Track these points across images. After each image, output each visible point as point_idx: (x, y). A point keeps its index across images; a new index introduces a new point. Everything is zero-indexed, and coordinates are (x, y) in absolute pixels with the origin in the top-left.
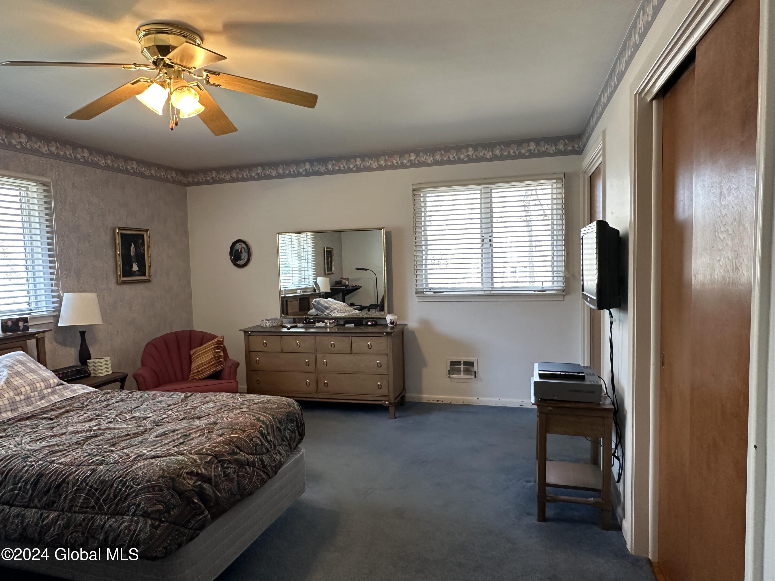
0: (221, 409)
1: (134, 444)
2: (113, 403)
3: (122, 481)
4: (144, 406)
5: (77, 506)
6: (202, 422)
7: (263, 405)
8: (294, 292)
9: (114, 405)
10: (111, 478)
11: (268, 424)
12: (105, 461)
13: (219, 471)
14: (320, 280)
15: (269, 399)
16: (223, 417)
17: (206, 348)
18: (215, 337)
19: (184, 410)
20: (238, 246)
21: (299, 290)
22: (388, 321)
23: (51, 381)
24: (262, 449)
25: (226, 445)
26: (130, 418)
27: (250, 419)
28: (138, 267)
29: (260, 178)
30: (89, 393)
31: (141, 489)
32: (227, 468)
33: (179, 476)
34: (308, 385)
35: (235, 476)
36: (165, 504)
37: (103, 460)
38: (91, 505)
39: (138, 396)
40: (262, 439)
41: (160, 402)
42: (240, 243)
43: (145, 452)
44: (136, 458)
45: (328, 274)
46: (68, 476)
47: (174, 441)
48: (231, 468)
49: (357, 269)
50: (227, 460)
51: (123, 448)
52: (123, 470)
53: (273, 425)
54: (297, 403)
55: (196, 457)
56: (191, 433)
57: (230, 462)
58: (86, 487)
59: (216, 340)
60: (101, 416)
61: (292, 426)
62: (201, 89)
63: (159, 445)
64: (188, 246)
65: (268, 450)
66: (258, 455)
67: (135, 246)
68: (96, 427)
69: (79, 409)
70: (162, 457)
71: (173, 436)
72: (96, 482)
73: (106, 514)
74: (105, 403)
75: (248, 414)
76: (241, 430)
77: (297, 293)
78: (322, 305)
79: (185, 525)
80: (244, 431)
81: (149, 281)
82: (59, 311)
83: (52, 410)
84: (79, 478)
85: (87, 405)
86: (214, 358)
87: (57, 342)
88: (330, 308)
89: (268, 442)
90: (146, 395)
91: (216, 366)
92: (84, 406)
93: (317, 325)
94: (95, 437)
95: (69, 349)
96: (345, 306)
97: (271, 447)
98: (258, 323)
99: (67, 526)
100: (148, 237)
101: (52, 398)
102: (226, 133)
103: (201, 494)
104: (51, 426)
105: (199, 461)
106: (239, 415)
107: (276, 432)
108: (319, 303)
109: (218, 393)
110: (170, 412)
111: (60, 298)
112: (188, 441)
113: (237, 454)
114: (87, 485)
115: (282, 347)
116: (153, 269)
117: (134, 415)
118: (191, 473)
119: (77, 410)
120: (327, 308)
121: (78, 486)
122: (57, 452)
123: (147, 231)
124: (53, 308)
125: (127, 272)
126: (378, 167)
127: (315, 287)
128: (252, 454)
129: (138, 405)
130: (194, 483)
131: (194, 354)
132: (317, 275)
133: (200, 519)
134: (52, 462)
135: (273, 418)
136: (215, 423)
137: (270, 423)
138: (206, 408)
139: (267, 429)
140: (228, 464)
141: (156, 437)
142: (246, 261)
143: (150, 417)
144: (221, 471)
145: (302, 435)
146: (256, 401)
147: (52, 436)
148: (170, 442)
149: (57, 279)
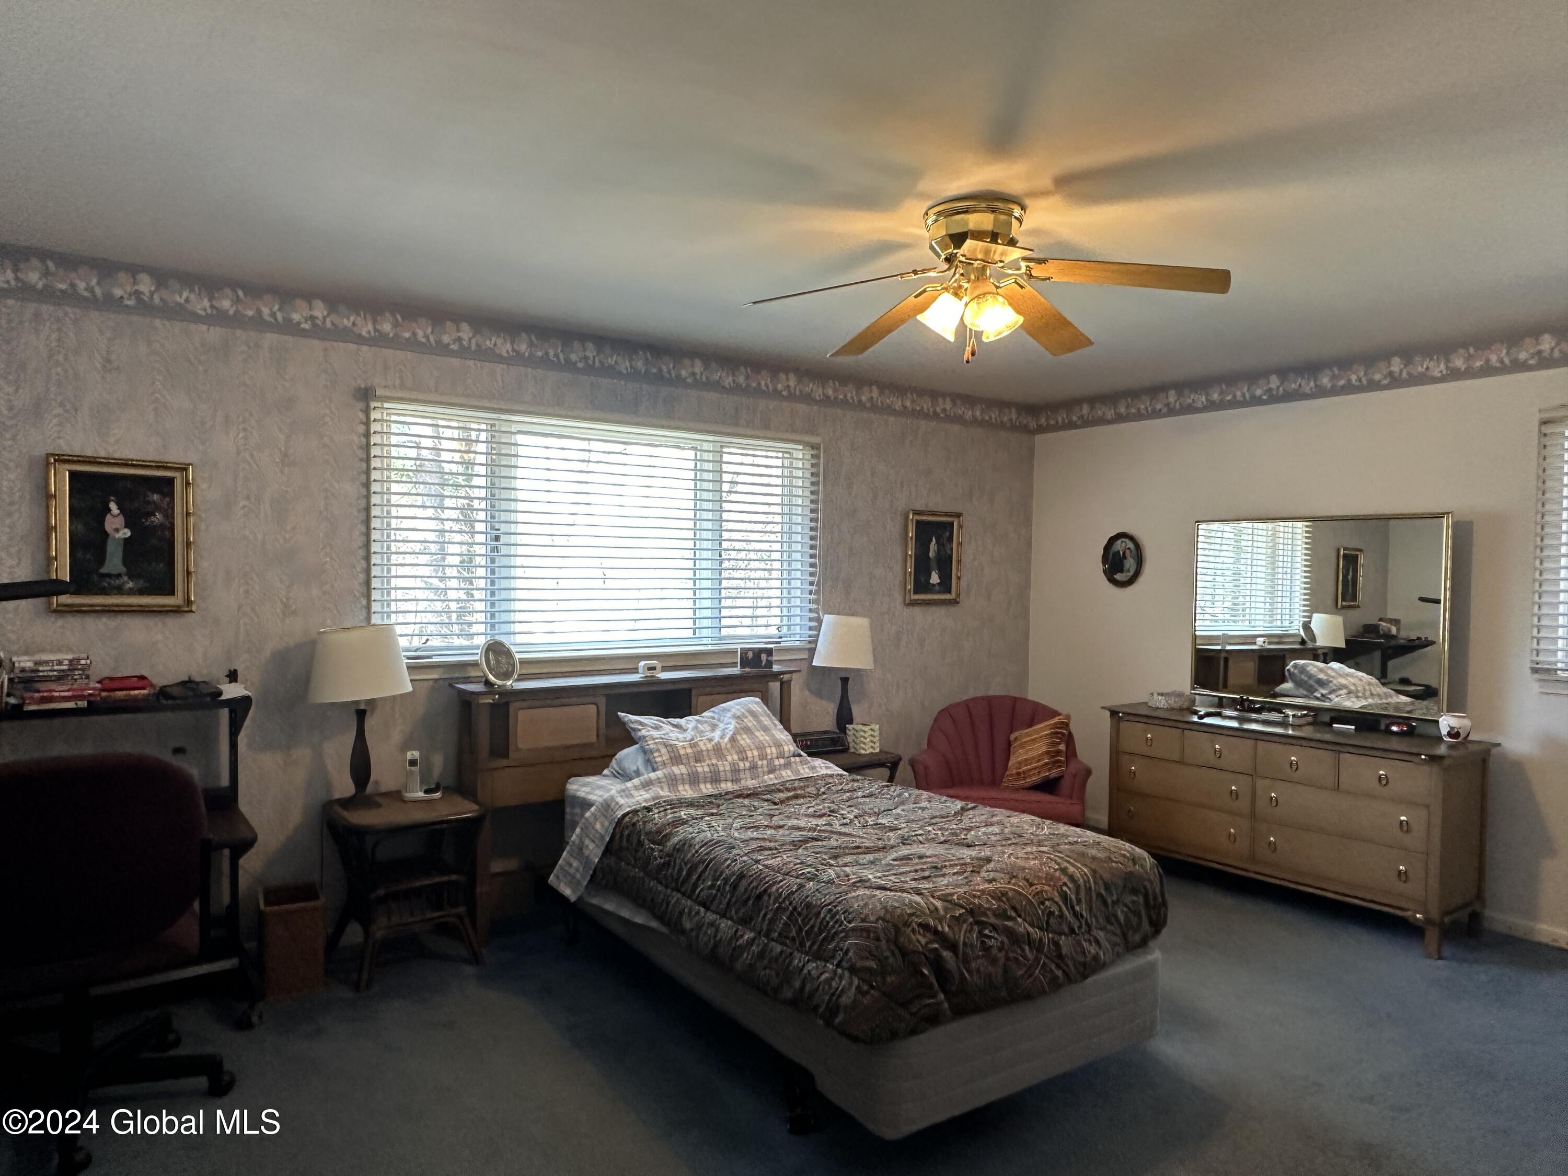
0: (1009, 839)
1: (861, 862)
2: (857, 797)
3: (830, 910)
4: (899, 811)
5: (775, 931)
6: (967, 854)
7: (1083, 849)
8: (1248, 641)
9: (859, 800)
10: (819, 903)
11: (1081, 882)
12: (817, 876)
13: (973, 936)
14: (1319, 622)
15: (1097, 840)
16: (1004, 853)
17: (1038, 732)
18: (1055, 713)
19: (951, 829)
20: (1119, 546)
21: (1262, 639)
22: (1444, 731)
23: (786, 748)
24: (1060, 924)
25: (993, 898)
26: (872, 825)
27: (1049, 867)
28: (940, 578)
29: (1172, 412)
30: (832, 776)
31: (853, 930)
32: (989, 937)
33: (907, 924)
34: (1232, 839)
35: (1001, 955)
36: (882, 961)
37: (816, 875)
38: (791, 935)
39: (895, 794)
40: (1064, 908)
41: (923, 809)
42: (1123, 540)
43: (870, 877)
44: (855, 882)
45: (1343, 607)
46: (771, 886)
47: (916, 871)
48: (995, 939)
49: (1422, 599)
50: (991, 924)
51: (846, 865)
52: (835, 894)
53: (1090, 888)
54: (1152, 860)
55: (939, 904)
56: (945, 866)
57: (994, 928)
58: (788, 908)
59: (1056, 720)
60: (836, 813)
61: (1133, 902)
62: (1022, 287)
63: (894, 872)
64: (1029, 544)
65: (1072, 931)
66: (1051, 933)
67: (937, 542)
68: (823, 828)
69: (811, 797)
70: (891, 890)
71: (917, 864)
72: (801, 903)
73: (807, 954)
74: (848, 794)
75: (1048, 858)
76: (1027, 880)
77: (1255, 643)
78: (1310, 676)
79: (905, 1005)
80: (1031, 885)
81: (955, 602)
82: (816, 642)
83: (780, 791)
84: (782, 892)
85: (824, 793)
86: (1048, 753)
87: (809, 690)
88: (1331, 684)
89: (1075, 914)
90: (906, 794)
91: (1050, 770)
92: (820, 793)
93: (1265, 716)
94: (817, 840)
95: (824, 703)
96: (1370, 684)
97: (1080, 927)
98: (1141, 697)
99: (762, 954)
100: (960, 527)
101: (784, 773)
102: (1071, 350)
103: (937, 965)
104: (772, 812)
105: (942, 912)
106: (1031, 856)
107: (1096, 903)
108: (1303, 670)
109: (1017, 813)
110: (930, 828)
111: (820, 621)
112: (936, 876)
113: (1010, 918)
114: (791, 903)
115: (1183, 752)
116: (963, 583)
117: (880, 821)
118: (925, 927)
119: (809, 797)
120: (1321, 683)
121: (780, 903)
122: (766, 849)
123: (959, 515)
124: (810, 636)
125: (921, 585)
126: (1447, 375)
127: (1302, 633)
128: (1041, 929)
129: (890, 808)
130: (927, 943)
131: (1016, 739)
132: (1314, 606)
133: (929, 1005)
134: (757, 862)
135: (1094, 877)
136: (989, 860)
137: (1085, 882)
138: (984, 833)
139: (1077, 892)
140: (990, 932)
141: (894, 860)
142: (1132, 573)
143: (900, 829)
144: (977, 941)
145: (1157, 926)
146: (1071, 839)
147: (767, 826)
148: (910, 872)
149: (817, 592)
